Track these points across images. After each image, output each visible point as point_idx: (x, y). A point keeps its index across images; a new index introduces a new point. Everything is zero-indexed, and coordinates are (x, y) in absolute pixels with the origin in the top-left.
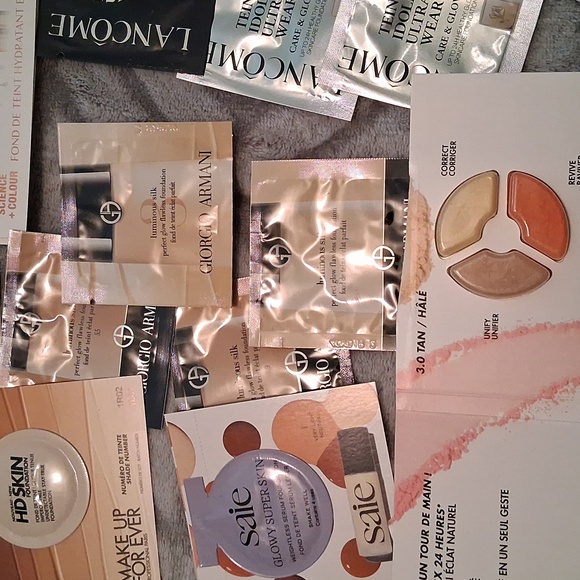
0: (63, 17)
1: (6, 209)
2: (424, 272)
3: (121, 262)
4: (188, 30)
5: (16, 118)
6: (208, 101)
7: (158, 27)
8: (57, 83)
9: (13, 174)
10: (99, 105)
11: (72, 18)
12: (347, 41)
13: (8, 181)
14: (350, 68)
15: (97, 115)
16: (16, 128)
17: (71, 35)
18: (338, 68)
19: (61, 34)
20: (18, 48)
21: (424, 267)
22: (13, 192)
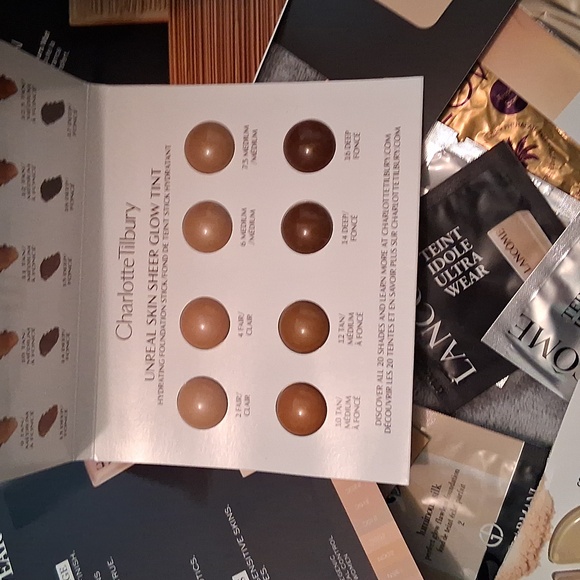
2: (529, 568)
4: (473, 370)
7: (454, 343)
12: (527, 310)
14: (520, 338)
18: (508, 334)
21: (530, 563)
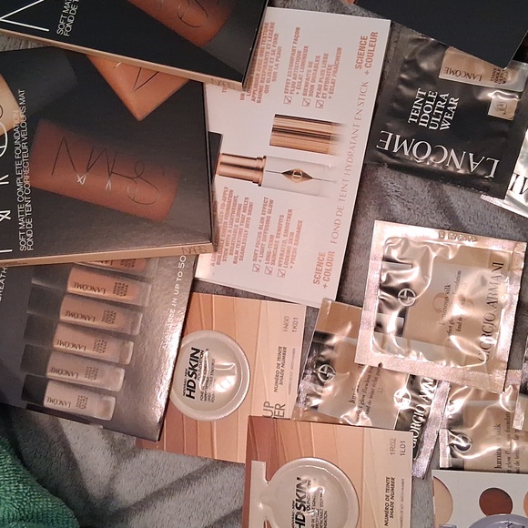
0: (391, 134)
1: (321, 280)
3: (409, 338)
4: (496, 162)
5: (340, 210)
6: (504, 220)
7: (471, 155)
8: (376, 185)
9: (331, 254)
10: (409, 209)
11: (398, 137)
13: (326, 258)
15: (407, 217)
16: (338, 217)
17: (395, 151)
19: (386, 148)
20: (351, 155)
22: (329, 268)
